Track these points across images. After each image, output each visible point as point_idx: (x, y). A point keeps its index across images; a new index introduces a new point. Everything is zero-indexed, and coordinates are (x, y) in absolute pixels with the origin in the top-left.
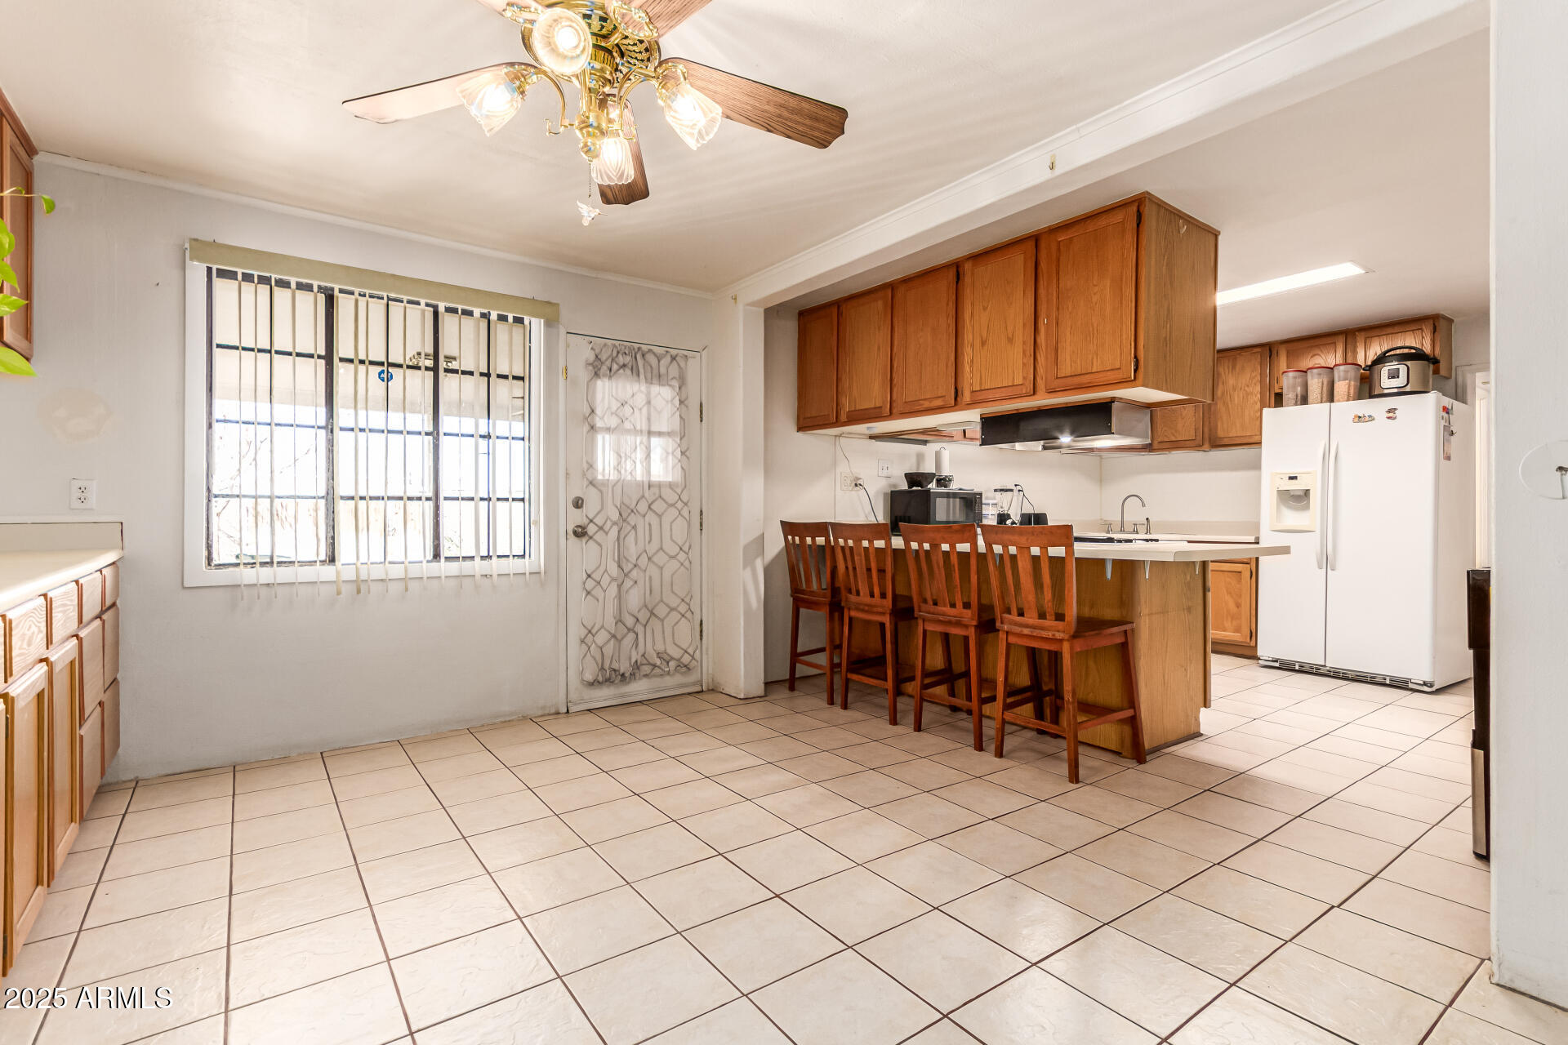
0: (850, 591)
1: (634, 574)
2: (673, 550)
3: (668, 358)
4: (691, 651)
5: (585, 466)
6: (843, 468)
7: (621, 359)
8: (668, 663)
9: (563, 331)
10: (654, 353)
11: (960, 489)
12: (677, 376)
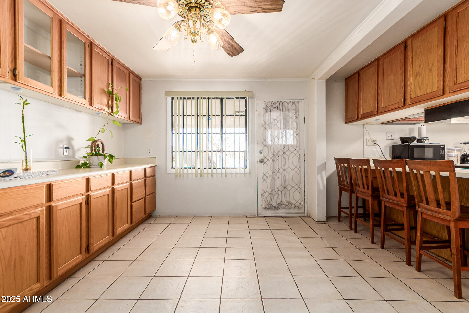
0: (357, 186)
1: (278, 175)
2: (293, 167)
3: (291, 103)
4: (300, 202)
5: (262, 140)
6: (367, 137)
7: (274, 106)
8: (292, 205)
9: (256, 99)
10: (286, 102)
11: (430, 143)
12: (295, 109)
